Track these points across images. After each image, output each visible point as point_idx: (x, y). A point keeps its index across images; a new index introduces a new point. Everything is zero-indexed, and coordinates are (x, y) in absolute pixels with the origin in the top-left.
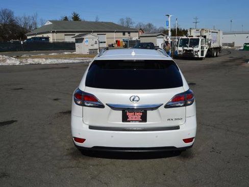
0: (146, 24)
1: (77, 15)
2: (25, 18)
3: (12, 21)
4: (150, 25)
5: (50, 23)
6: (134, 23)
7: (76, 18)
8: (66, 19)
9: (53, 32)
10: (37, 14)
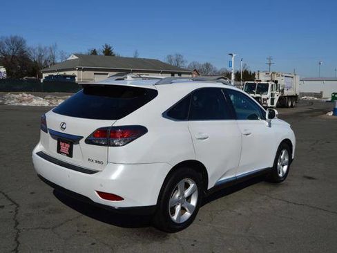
0: (202, 63)
1: (110, 48)
2: (40, 49)
3: (22, 52)
4: (207, 65)
5: (75, 57)
6: (186, 62)
7: (108, 52)
8: (94, 52)
9: (80, 69)
10: (56, 45)
